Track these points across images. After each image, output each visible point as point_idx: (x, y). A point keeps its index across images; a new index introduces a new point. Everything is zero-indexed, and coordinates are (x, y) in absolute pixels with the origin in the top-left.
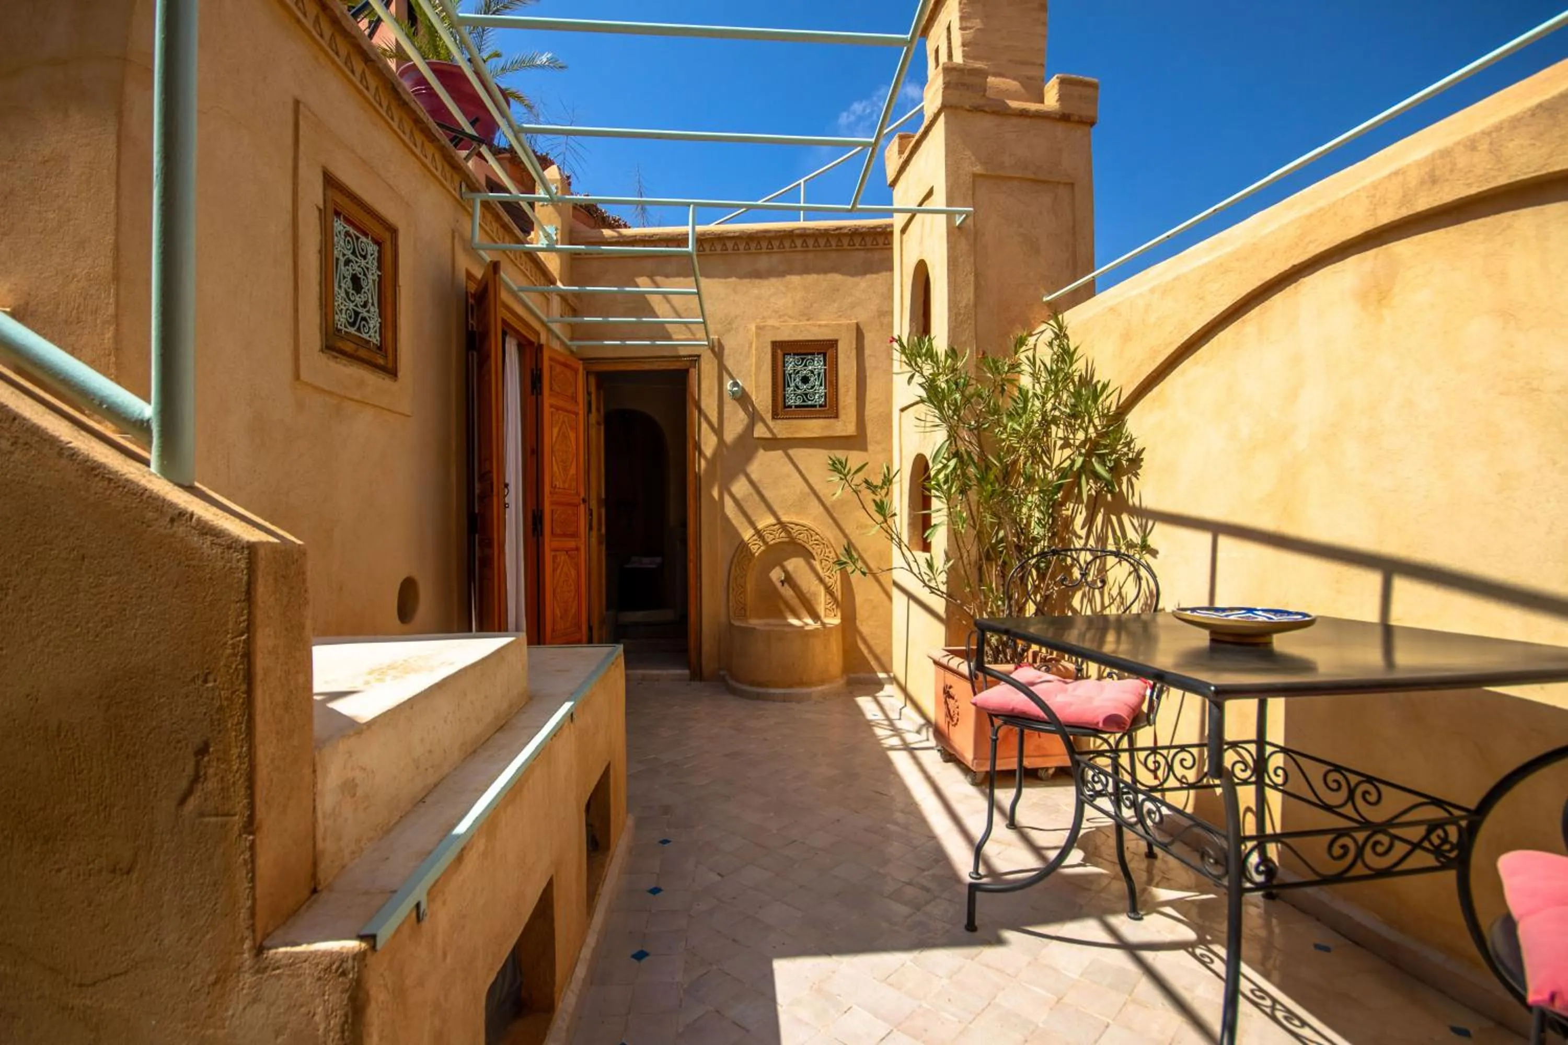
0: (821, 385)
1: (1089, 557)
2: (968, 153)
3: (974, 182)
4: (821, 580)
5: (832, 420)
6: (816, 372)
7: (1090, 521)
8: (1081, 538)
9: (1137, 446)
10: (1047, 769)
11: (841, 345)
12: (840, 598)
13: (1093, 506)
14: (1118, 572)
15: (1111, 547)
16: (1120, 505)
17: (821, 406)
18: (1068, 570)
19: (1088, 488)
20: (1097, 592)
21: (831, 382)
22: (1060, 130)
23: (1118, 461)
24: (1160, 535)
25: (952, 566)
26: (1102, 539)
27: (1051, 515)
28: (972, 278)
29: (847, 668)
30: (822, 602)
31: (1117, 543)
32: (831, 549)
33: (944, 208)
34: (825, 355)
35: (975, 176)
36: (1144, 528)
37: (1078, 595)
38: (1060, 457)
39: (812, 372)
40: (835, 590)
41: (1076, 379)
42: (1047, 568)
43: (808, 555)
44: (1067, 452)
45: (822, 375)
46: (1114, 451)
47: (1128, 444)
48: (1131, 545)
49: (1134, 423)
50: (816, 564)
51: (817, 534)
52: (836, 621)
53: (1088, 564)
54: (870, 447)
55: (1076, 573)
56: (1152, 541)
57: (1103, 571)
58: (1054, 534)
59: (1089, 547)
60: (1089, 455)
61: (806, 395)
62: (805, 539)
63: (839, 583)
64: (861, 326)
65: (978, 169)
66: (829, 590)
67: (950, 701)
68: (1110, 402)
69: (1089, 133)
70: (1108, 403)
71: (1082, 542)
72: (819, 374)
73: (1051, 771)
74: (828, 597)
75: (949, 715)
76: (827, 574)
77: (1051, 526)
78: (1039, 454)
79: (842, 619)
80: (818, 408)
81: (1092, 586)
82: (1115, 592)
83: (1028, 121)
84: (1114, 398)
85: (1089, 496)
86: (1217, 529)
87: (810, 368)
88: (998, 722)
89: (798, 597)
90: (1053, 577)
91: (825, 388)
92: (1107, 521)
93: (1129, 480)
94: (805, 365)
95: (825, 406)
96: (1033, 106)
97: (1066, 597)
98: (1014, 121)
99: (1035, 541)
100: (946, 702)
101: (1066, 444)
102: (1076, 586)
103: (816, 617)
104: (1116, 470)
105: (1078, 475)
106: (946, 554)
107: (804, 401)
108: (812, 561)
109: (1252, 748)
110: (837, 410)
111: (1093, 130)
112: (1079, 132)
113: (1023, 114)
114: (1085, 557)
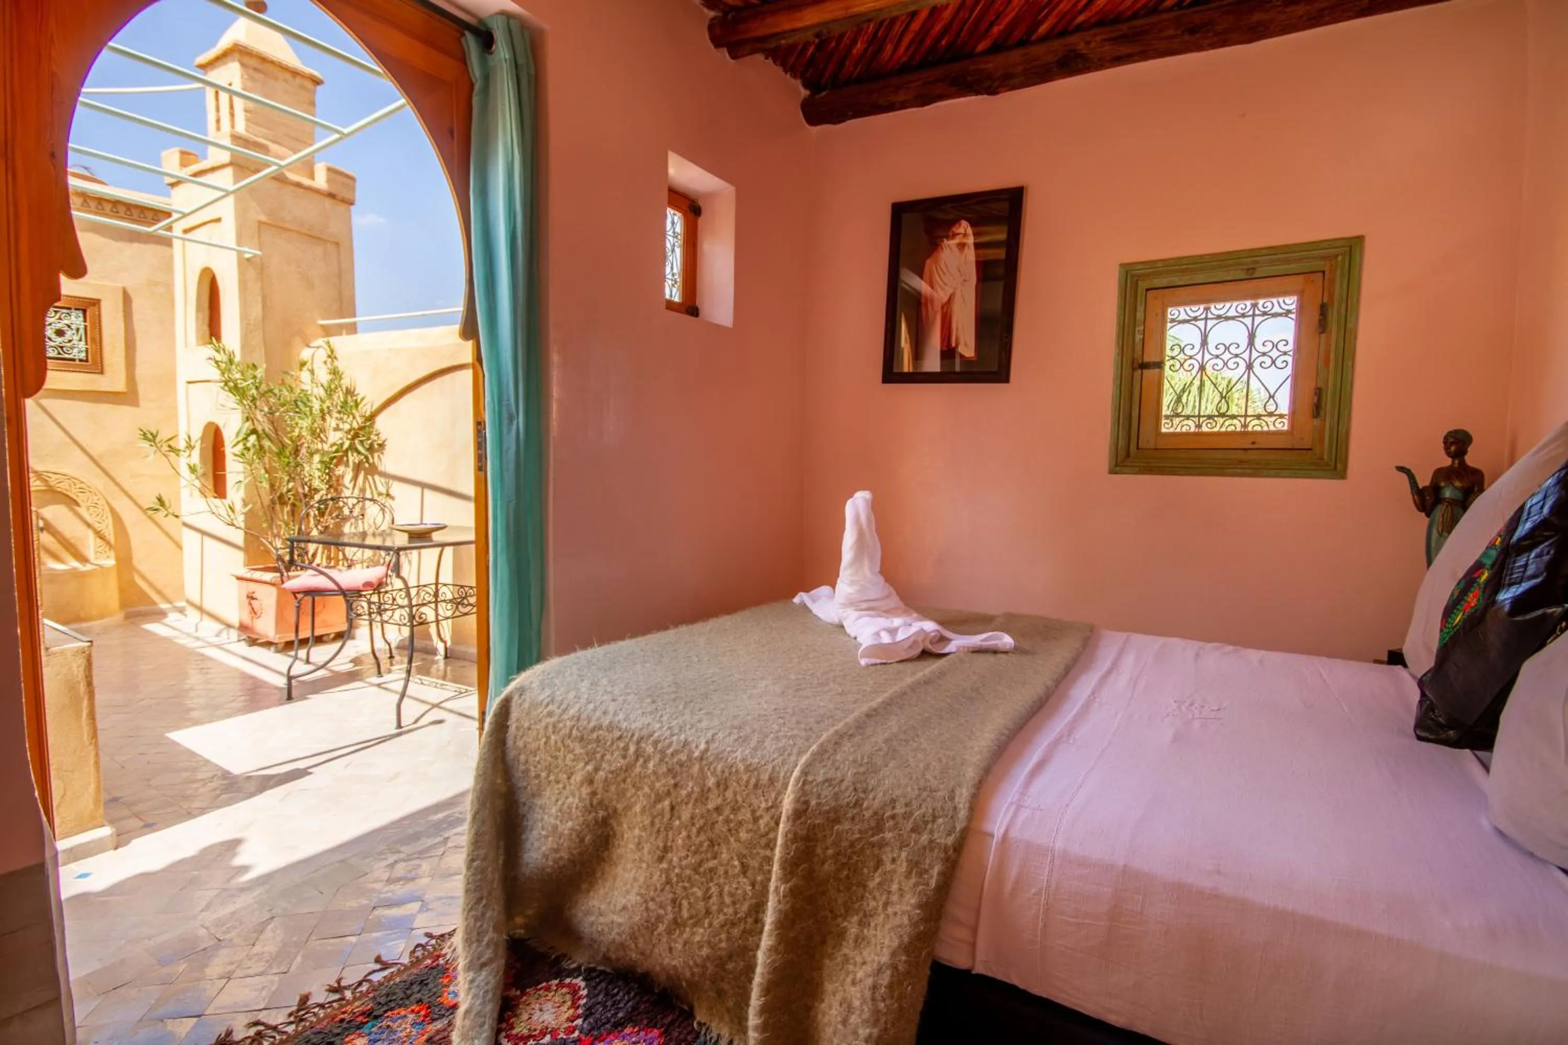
0: (80, 340)
1: (355, 501)
2: (254, 204)
3: (259, 227)
4: (89, 525)
5: (96, 376)
6: (73, 327)
7: (355, 478)
8: (348, 488)
9: (383, 437)
10: (328, 635)
11: (104, 305)
12: (112, 540)
13: (358, 468)
14: (372, 510)
15: (368, 495)
16: (373, 470)
17: (81, 360)
18: (340, 509)
19: (353, 458)
20: (360, 522)
21: (93, 340)
22: (328, 203)
23: (371, 445)
24: (397, 488)
25: (250, 510)
26: (363, 490)
27: (328, 474)
28: (259, 298)
29: (123, 605)
30: (90, 545)
31: (372, 493)
32: (100, 496)
33: (234, 246)
34: (84, 311)
35: (260, 223)
36: (387, 484)
37: (348, 524)
38: (334, 437)
39: (69, 326)
40: (106, 534)
41: (344, 389)
42: (326, 508)
43: (71, 502)
44: (339, 434)
45: (82, 331)
46: (369, 439)
47: (377, 435)
48: (380, 494)
49: (381, 422)
50: (82, 511)
51: (82, 482)
52: (110, 562)
53: (354, 505)
54: (142, 403)
55: (346, 511)
56: (391, 492)
57: (363, 508)
58: (331, 486)
59: (354, 495)
60: (353, 439)
61: (62, 347)
62: (67, 487)
63: (111, 527)
64: (130, 291)
65: (263, 218)
66: (99, 535)
67: (253, 602)
68: (367, 408)
69: (349, 211)
70: (364, 409)
71: (350, 491)
72: (78, 330)
73: (332, 636)
74: (98, 540)
75: (253, 611)
76: (98, 519)
77: (328, 482)
78: (317, 433)
79: (117, 559)
80: (77, 362)
81: (356, 518)
82: (371, 522)
83: (301, 190)
84: (369, 406)
85: (354, 463)
86: (424, 486)
87: (66, 322)
88: (300, 596)
89: (60, 543)
90: (330, 514)
91: (86, 344)
92: (366, 479)
93: (379, 457)
94: (60, 319)
95: (87, 361)
96: (307, 182)
97: (339, 526)
98: (292, 188)
99: (317, 491)
100: (250, 604)
101: (337, 429)
102: (345, 519)
103: (84, 559)
104: (371, 449)
105: (347, 450)
106: (244, 501)
107: (59, 353)
108: (77, 508)
109: (433, 587)
110: (102, 365)
111: (352, 207)
112: (342, 208)
113: (299, 185)
114: (351, 502)
